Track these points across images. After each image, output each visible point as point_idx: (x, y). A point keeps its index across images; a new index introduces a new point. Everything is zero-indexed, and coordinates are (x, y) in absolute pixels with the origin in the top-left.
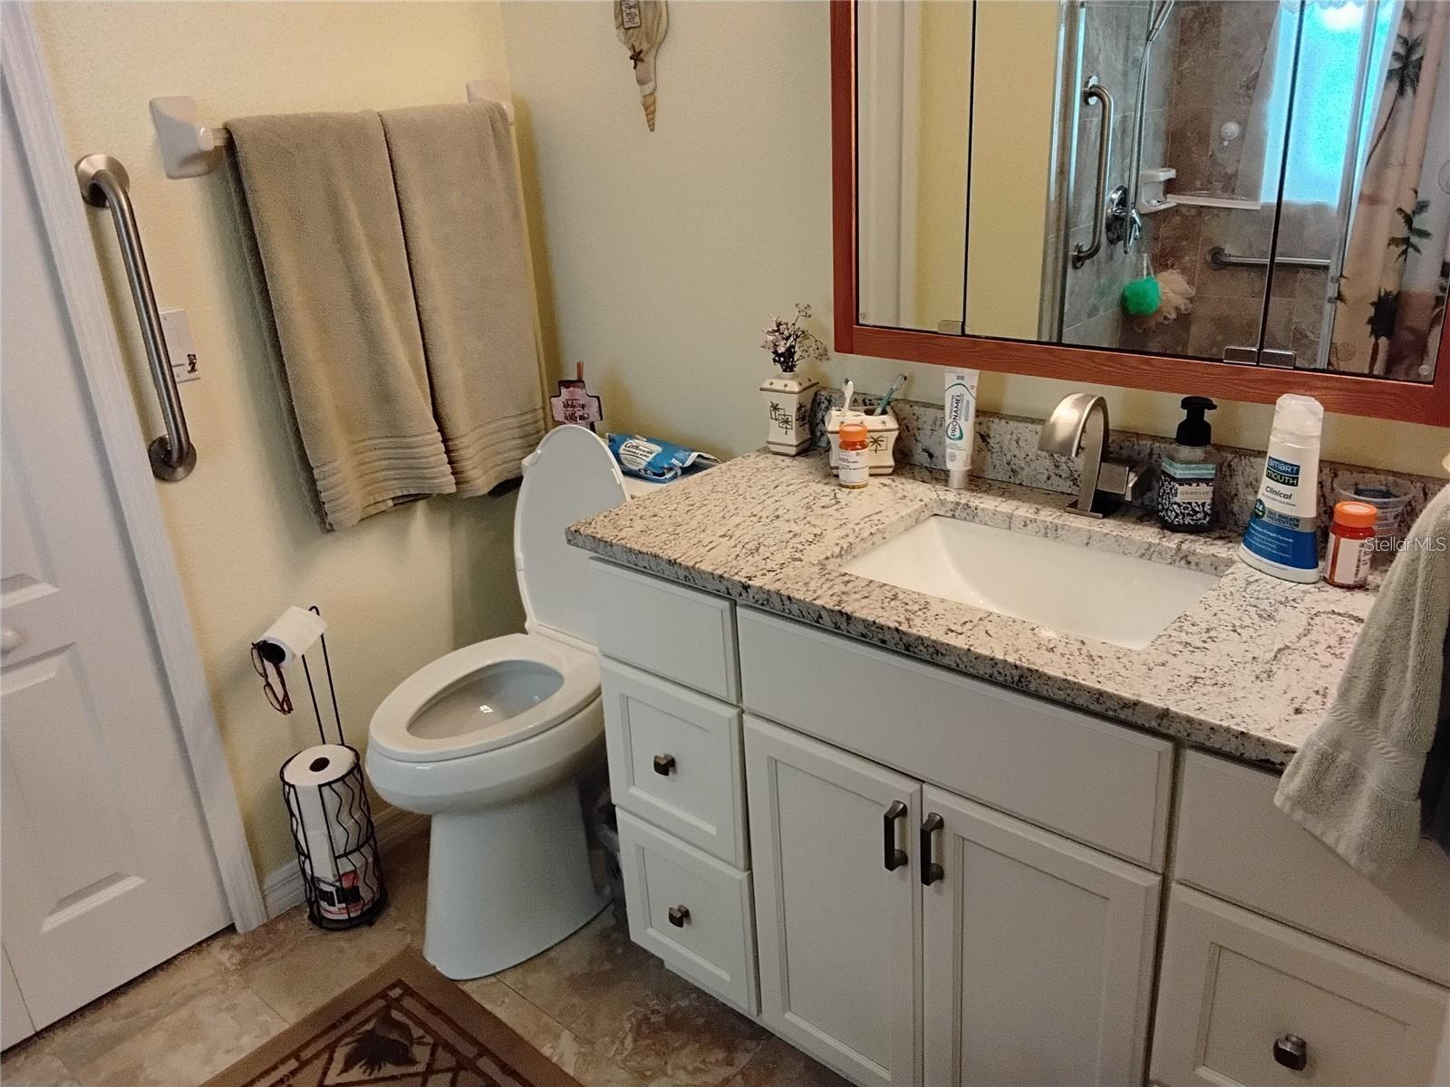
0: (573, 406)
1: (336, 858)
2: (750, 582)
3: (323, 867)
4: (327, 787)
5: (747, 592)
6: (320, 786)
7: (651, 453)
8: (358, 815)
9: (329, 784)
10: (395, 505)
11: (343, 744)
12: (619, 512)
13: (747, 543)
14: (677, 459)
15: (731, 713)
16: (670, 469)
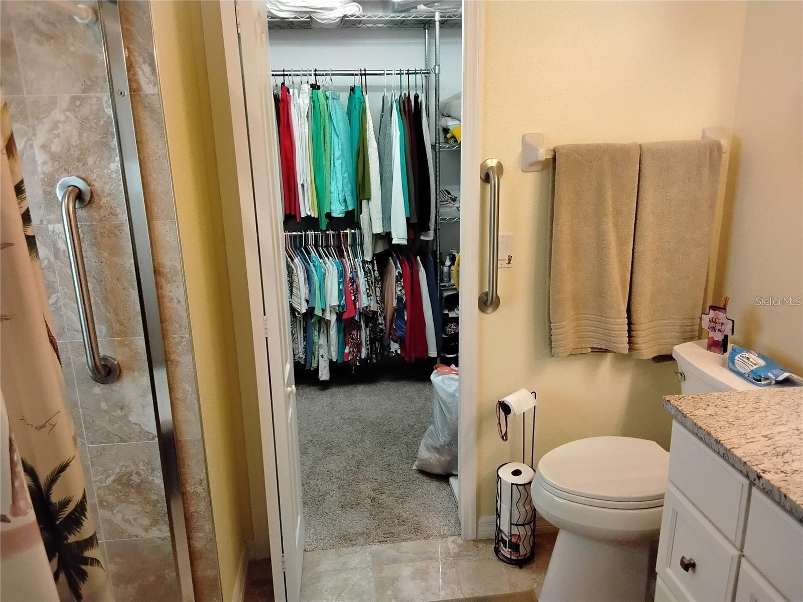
0: (715, 322)
1: (511, 524)
2: (763, 475)
3: (505, 527)
4: (515, 486)
5: (759, 479)
6: (512, 484)
7: (756, 365)
8: (528, 507)
9: (517, 485)
10: (591, 351)
11: (532, 468)
12: (704, 398)
13: (779, 447)
14: (773, 374)
15: (736, 553)
16: (767, 379)
